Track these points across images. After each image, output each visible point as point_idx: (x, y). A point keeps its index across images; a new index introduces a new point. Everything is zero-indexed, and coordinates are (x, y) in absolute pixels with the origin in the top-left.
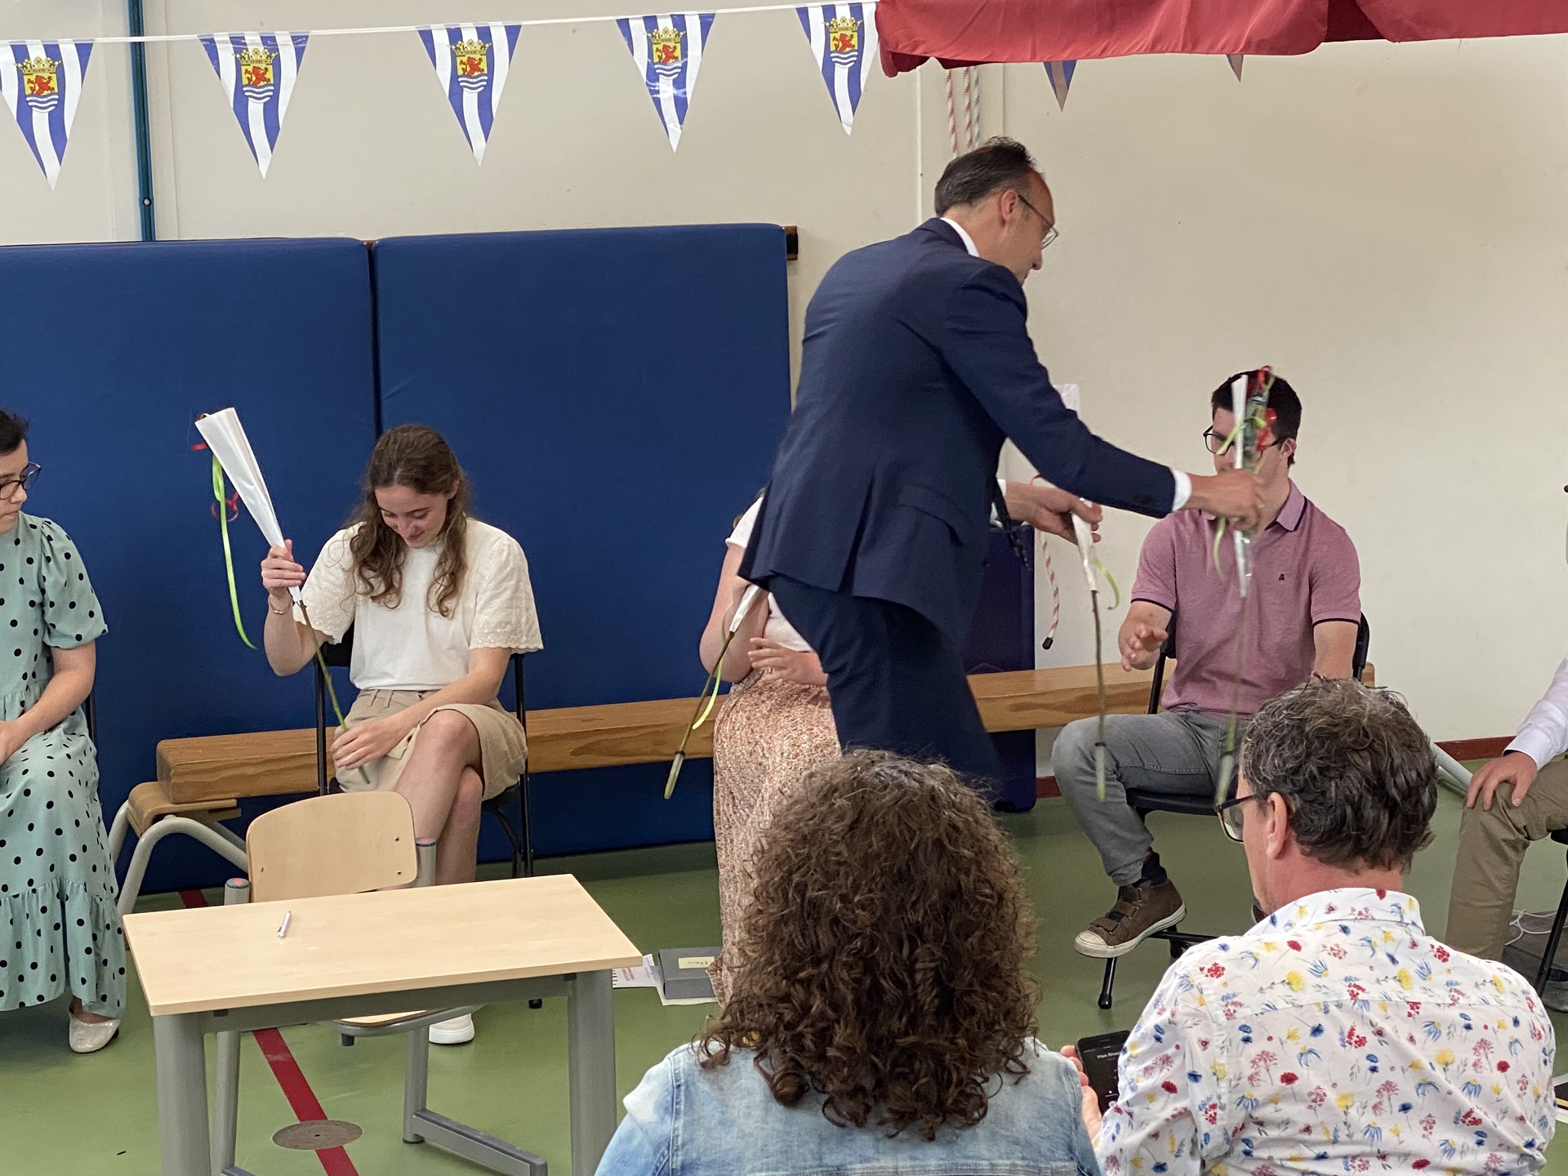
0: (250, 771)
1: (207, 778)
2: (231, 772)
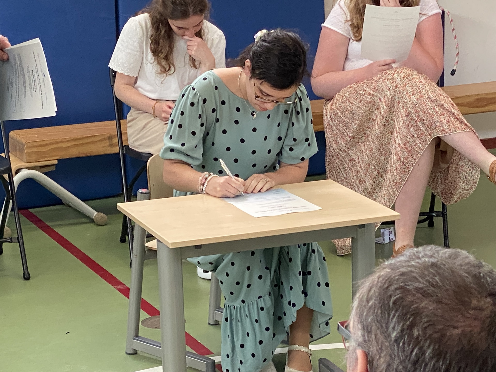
0: (64, 145)
1: (42, 149)
2: (55, 146)
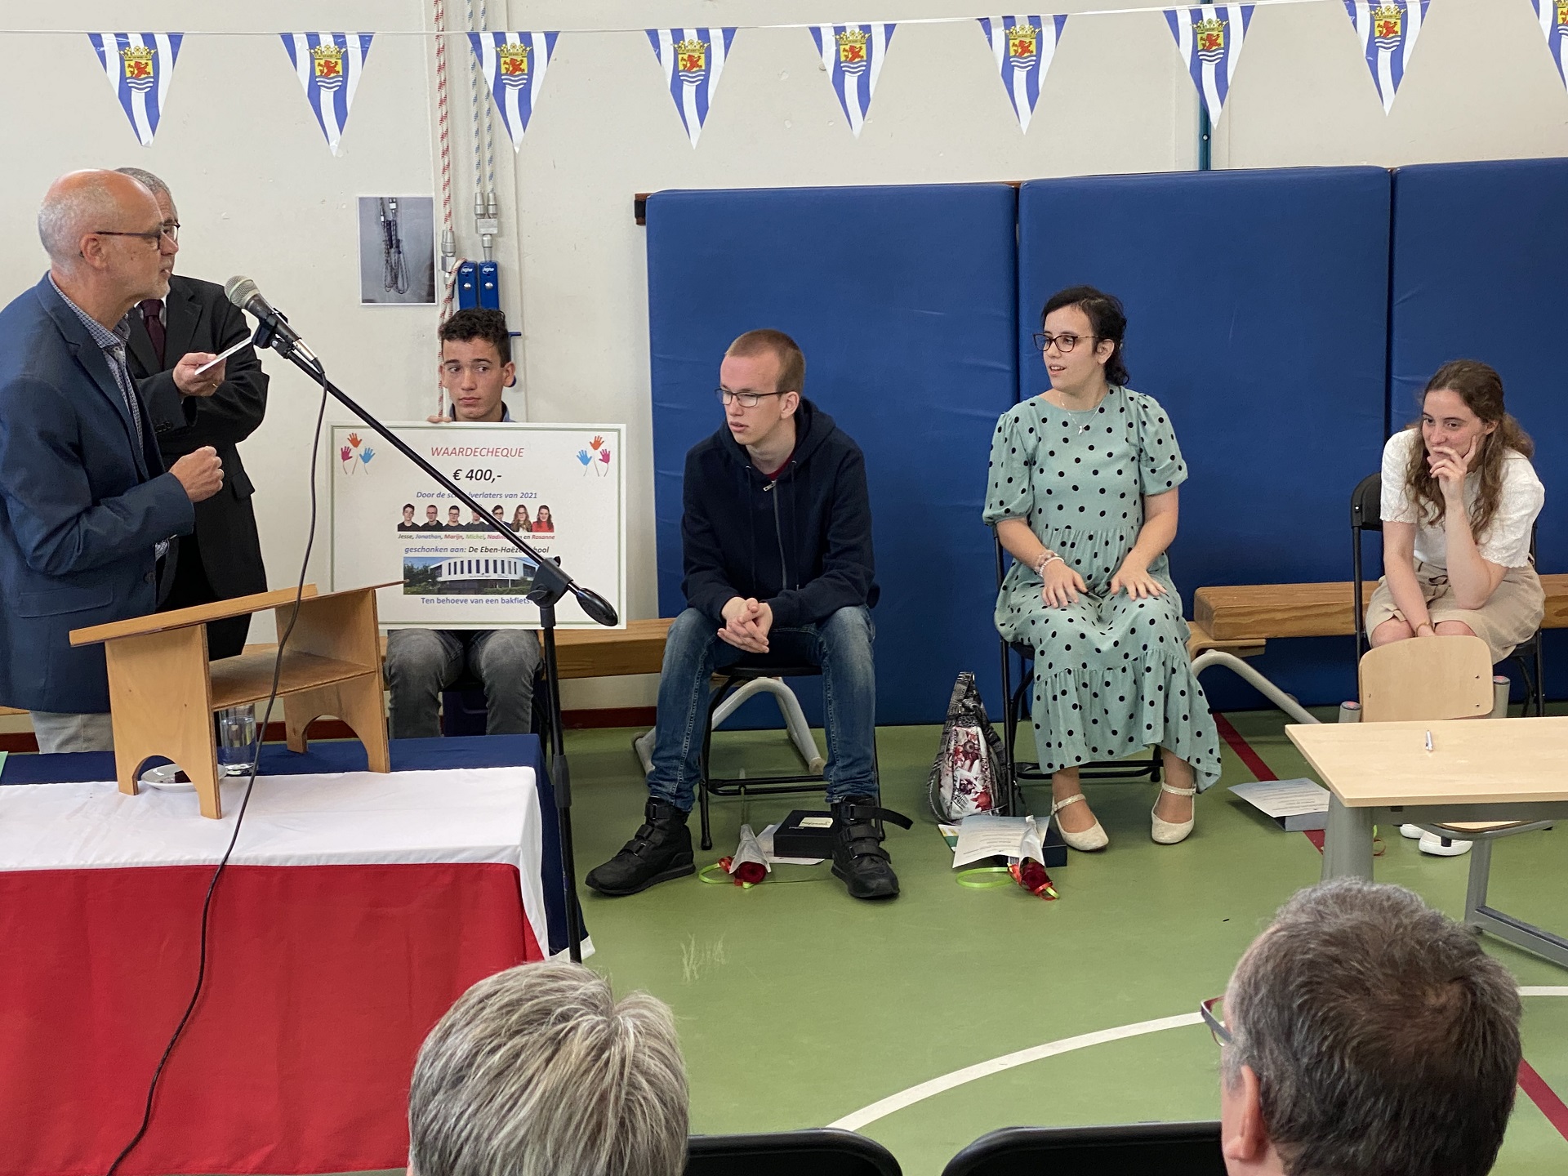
0: (1279, 616)
1: (1243, 620)
2: (1263, 616)
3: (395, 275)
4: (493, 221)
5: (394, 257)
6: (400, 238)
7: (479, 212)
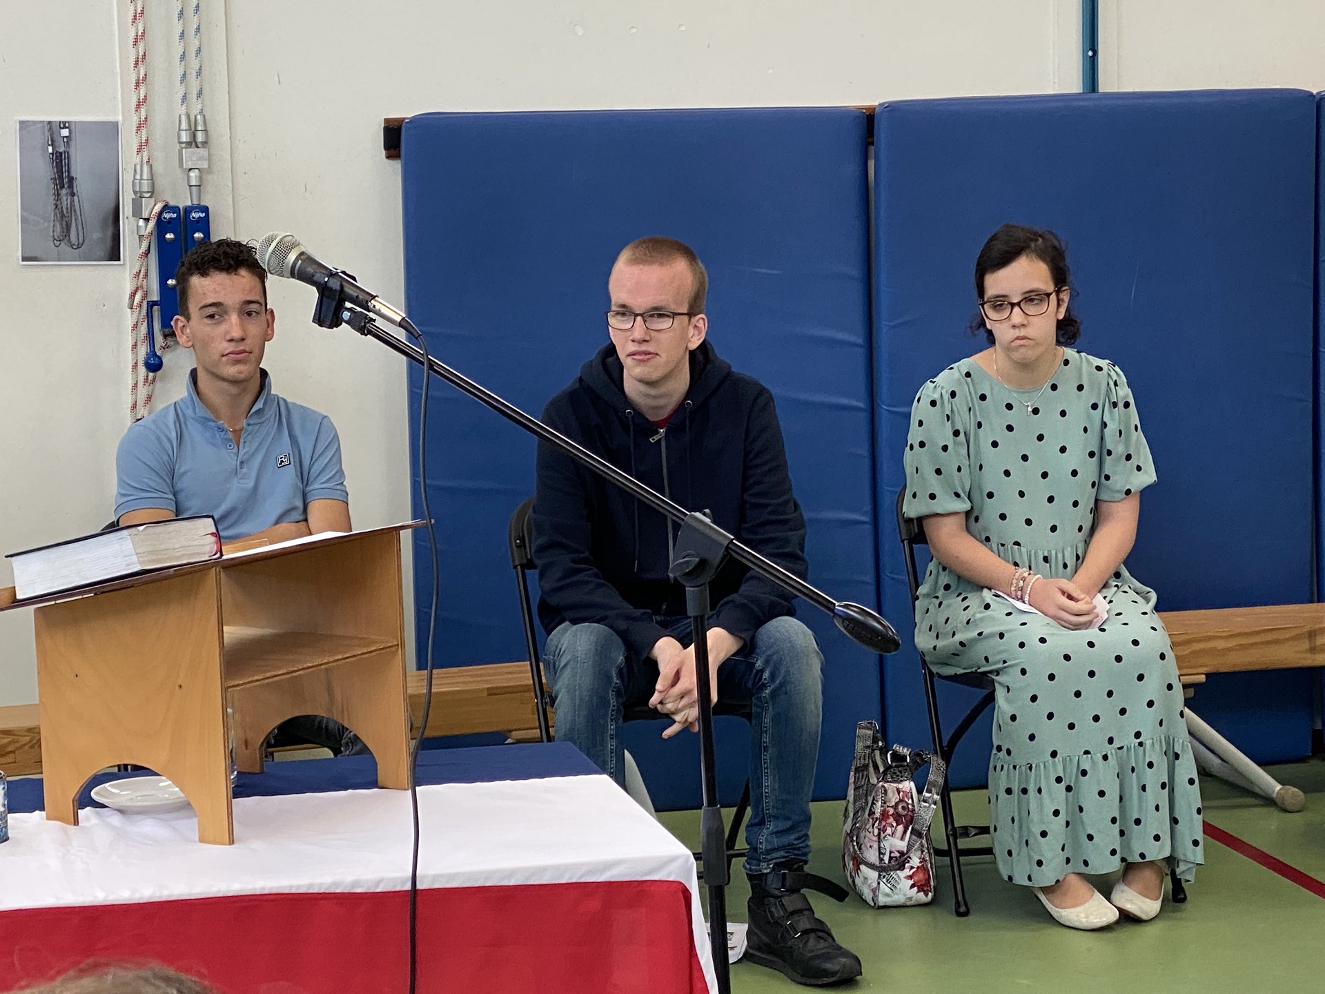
0: (1221, 644)
2: (1202, 646)
3: (67, 225)
4: (202, 152)
5: (66, 200)
6: (73, 174)
7: (184, 140)
